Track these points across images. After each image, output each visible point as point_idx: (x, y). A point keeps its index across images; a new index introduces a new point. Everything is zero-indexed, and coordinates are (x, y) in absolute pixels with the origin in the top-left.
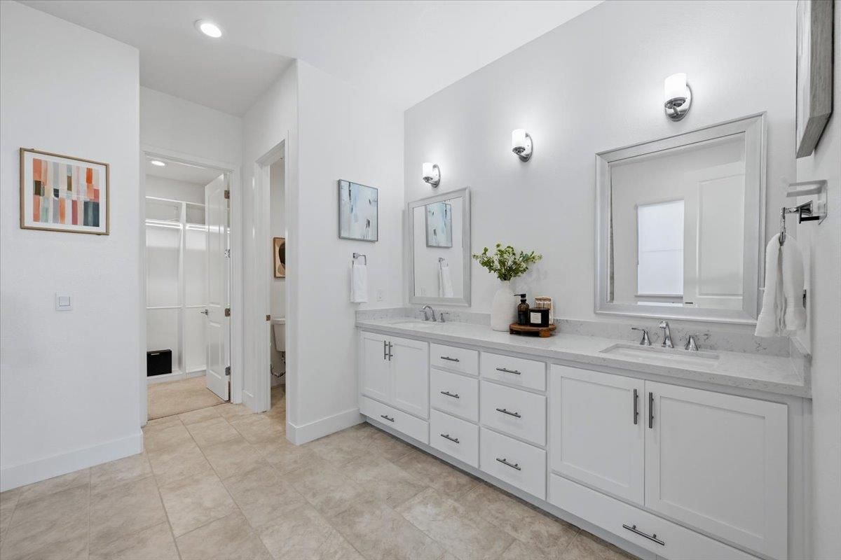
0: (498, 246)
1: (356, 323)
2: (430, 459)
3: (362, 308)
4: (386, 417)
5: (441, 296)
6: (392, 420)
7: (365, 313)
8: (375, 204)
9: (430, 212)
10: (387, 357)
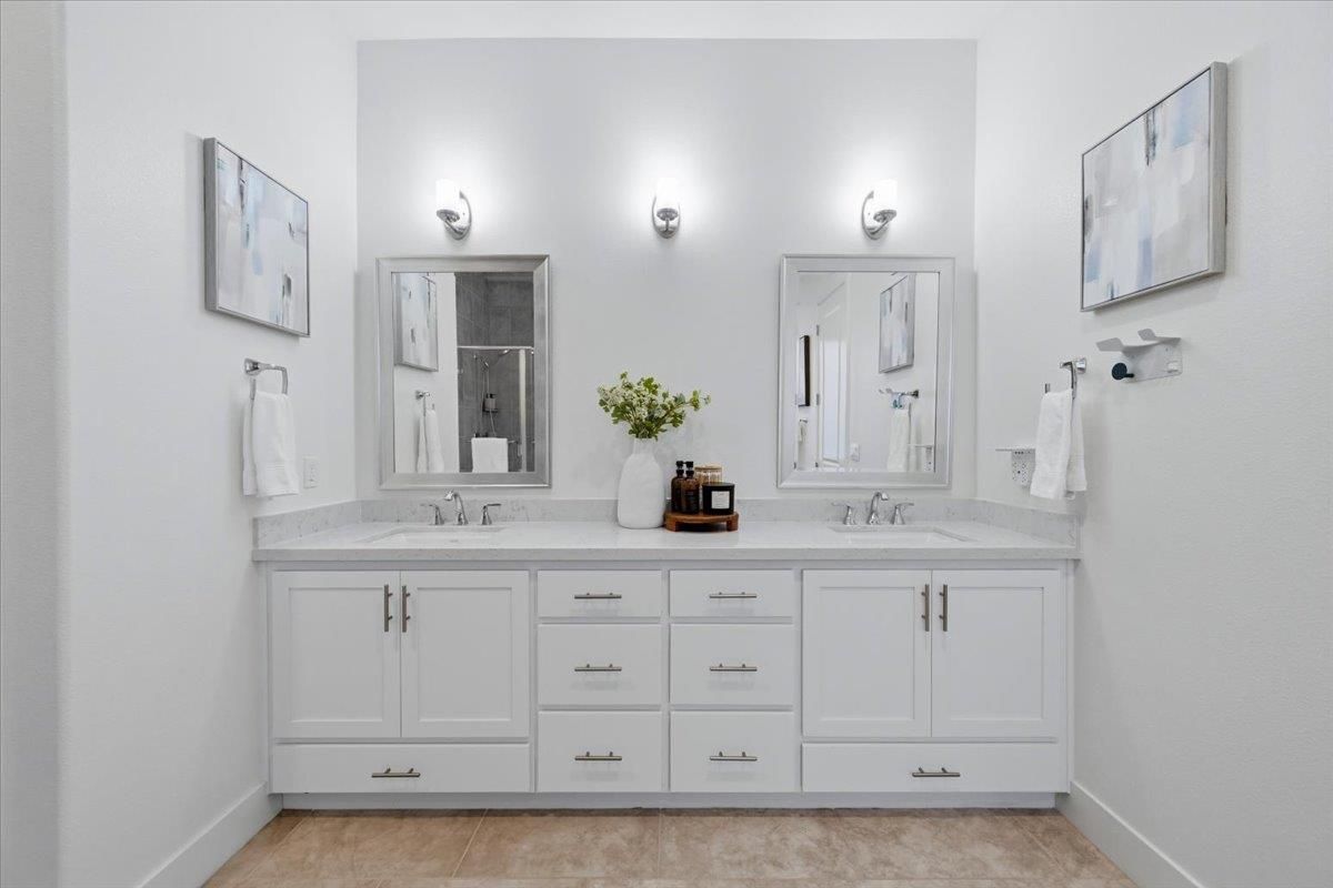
0: (623, 376)
1: (255, 552)
2: (530, 821)
3: (269, 511)
4: (388, 774)
5: (422, 469)
6: (411, 774)
7: (278, 520)
8: (302, 238)
9: (405, 289)
10: (395, 625)
